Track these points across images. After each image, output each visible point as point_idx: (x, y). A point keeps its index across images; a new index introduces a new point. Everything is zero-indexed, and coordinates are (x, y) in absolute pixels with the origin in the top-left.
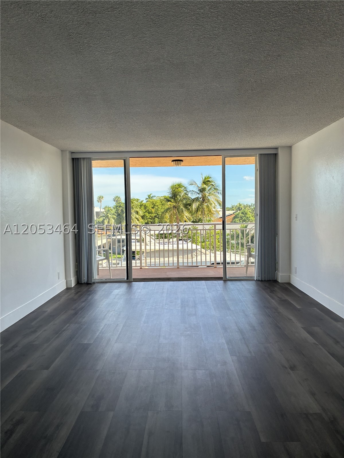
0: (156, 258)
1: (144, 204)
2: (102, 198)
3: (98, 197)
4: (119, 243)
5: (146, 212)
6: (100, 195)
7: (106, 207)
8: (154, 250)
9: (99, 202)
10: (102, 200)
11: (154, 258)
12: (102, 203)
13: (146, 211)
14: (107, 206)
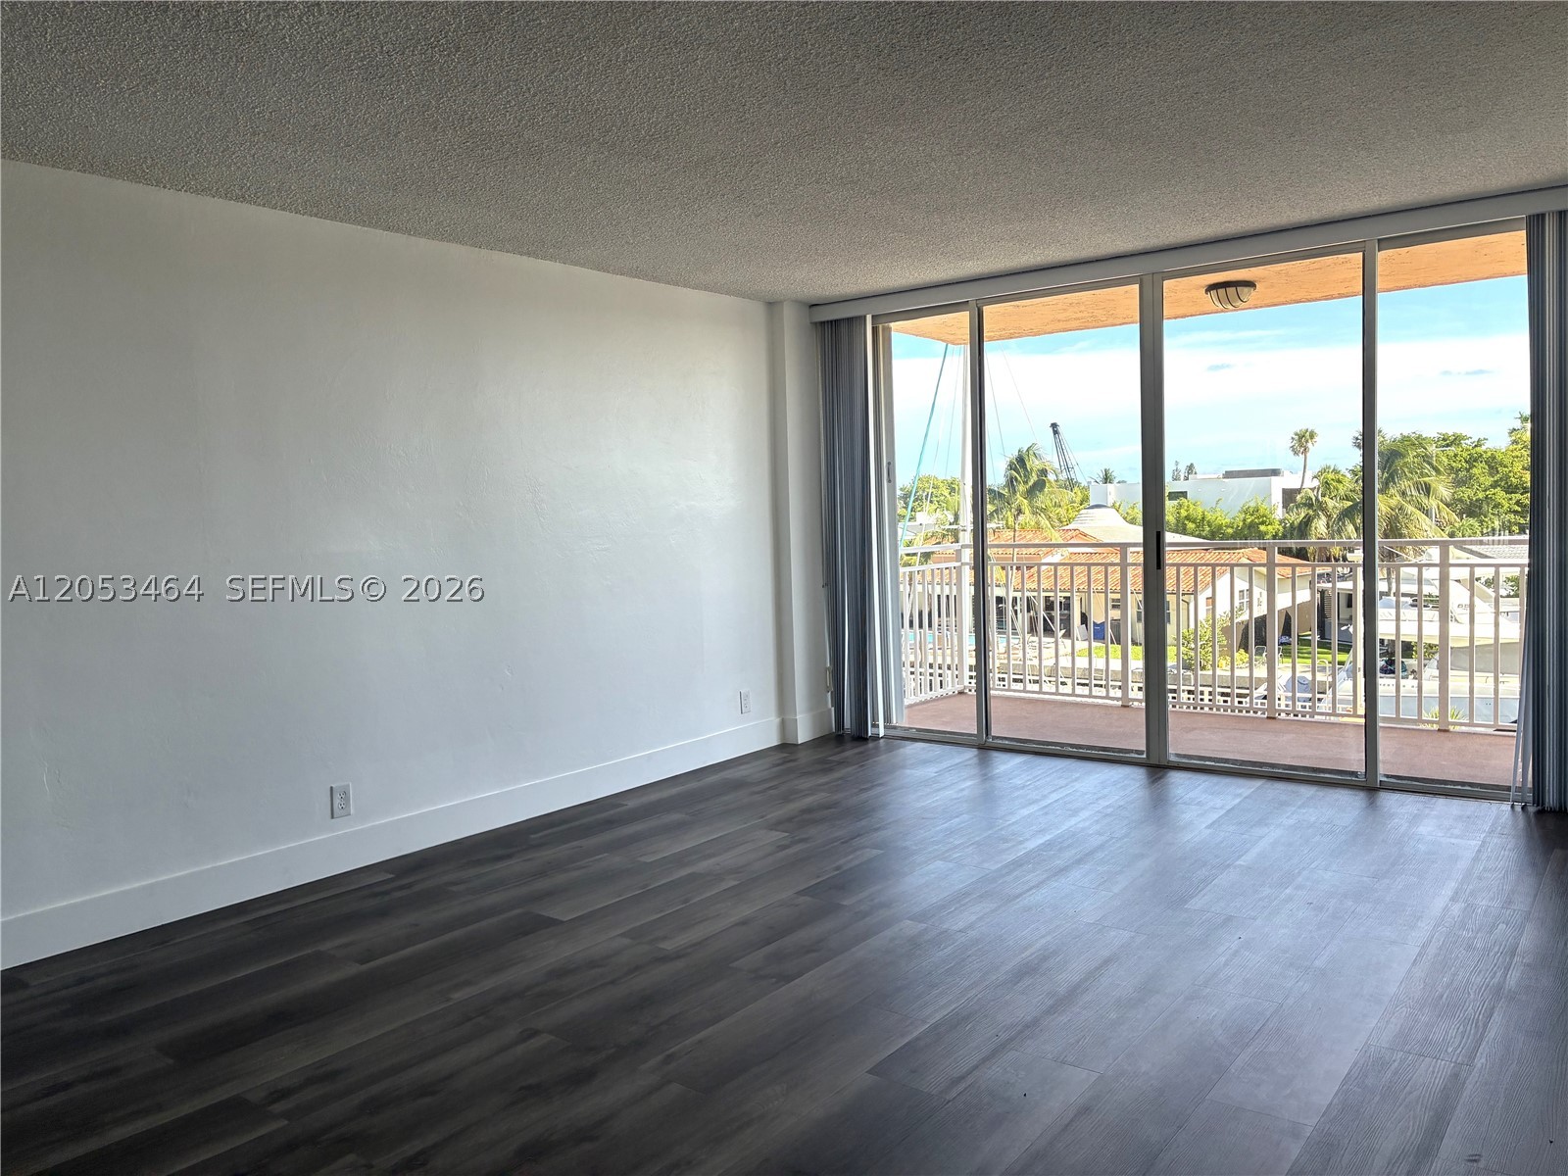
0: (1476, 674)
1: (1485, 452)
2: (1312, 436)
3: (1296, 434)
4: (1349, 609)
5: (1495, 485)
6: (1304, 428)
7: (1324, 471)
8: (1492, 642)
9: (1296, 453)
10: (1310, 445)
11: (1467, 673)
12: (1308, 455)
13: (1497, 481)
14: (1329, 467)
